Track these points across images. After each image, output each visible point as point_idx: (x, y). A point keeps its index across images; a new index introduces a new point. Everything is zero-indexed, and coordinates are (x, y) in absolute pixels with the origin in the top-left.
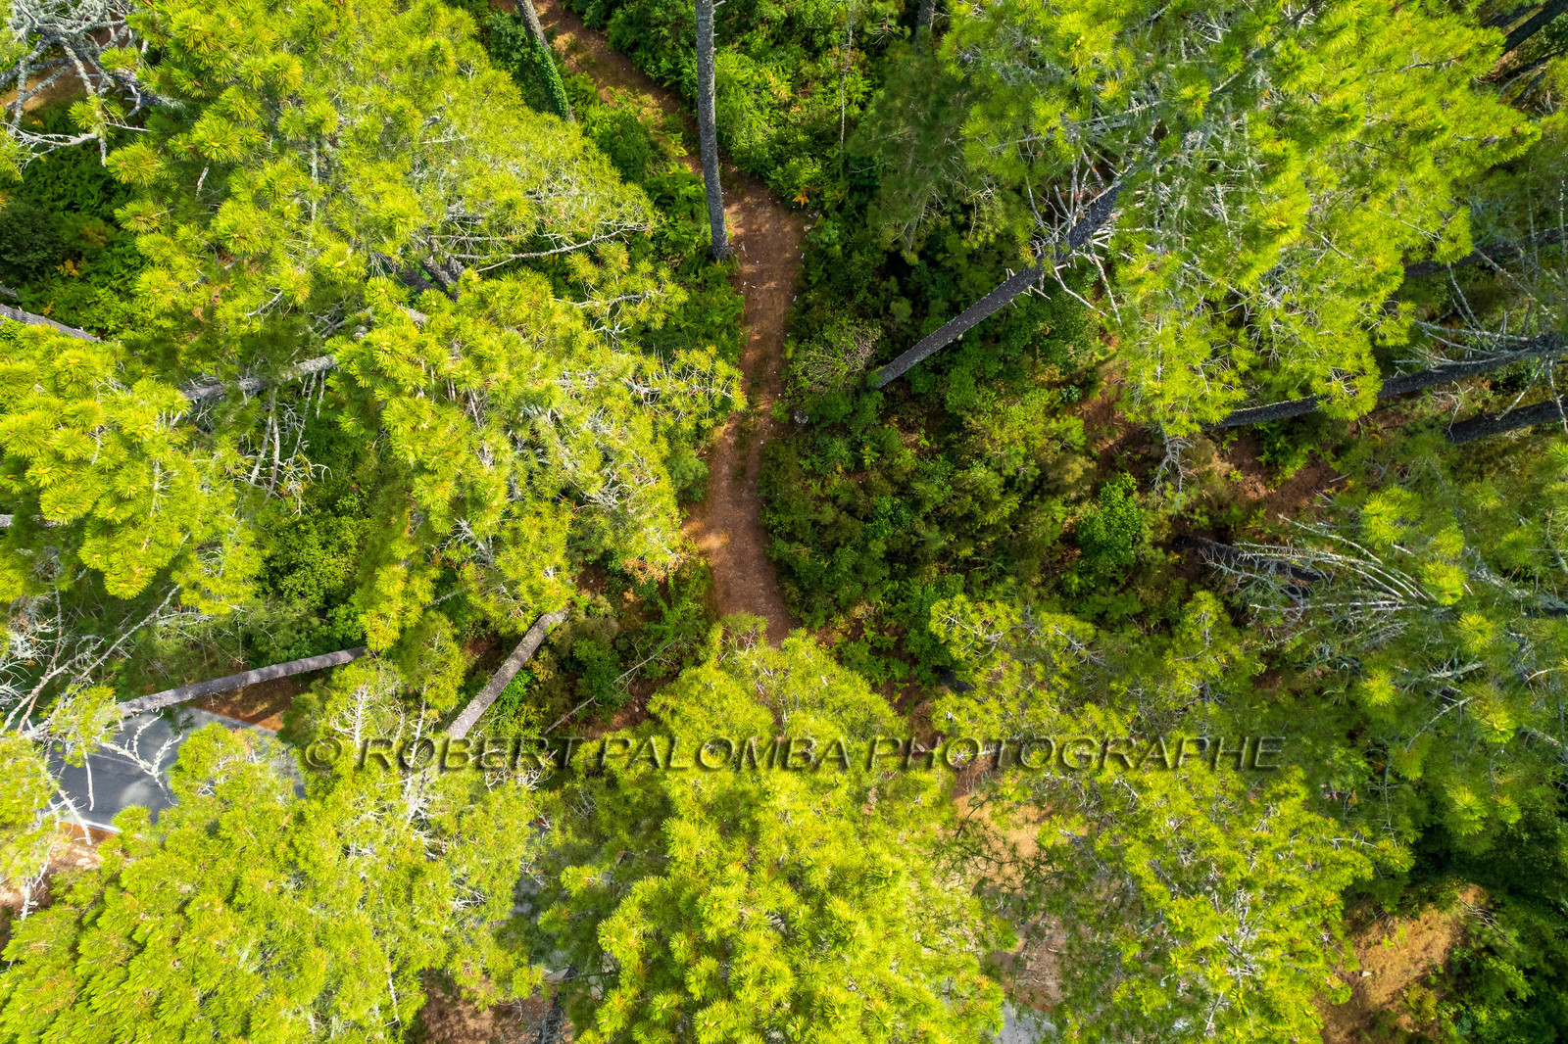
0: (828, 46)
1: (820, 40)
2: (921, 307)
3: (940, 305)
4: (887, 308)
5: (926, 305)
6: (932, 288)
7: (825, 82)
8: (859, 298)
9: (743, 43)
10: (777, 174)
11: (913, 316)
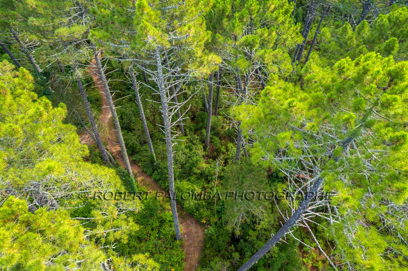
0: (212, 179)
1: (209, 178)
2: (242, 255)
3: (249, 254)
4: (231, 256)
5: (244, 255)
6: (246, 248)
7: (211, 189)
8: (222, 253)
9: (189, 179)
10: (197, 214)
11: (240, 258)
